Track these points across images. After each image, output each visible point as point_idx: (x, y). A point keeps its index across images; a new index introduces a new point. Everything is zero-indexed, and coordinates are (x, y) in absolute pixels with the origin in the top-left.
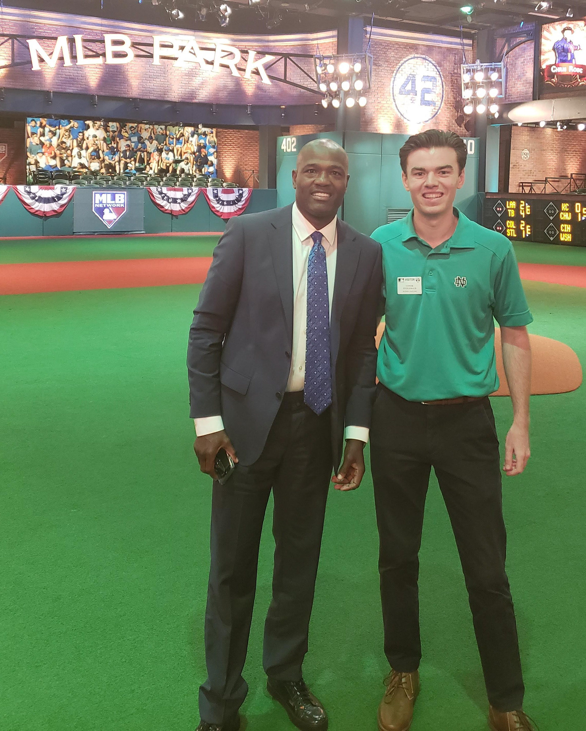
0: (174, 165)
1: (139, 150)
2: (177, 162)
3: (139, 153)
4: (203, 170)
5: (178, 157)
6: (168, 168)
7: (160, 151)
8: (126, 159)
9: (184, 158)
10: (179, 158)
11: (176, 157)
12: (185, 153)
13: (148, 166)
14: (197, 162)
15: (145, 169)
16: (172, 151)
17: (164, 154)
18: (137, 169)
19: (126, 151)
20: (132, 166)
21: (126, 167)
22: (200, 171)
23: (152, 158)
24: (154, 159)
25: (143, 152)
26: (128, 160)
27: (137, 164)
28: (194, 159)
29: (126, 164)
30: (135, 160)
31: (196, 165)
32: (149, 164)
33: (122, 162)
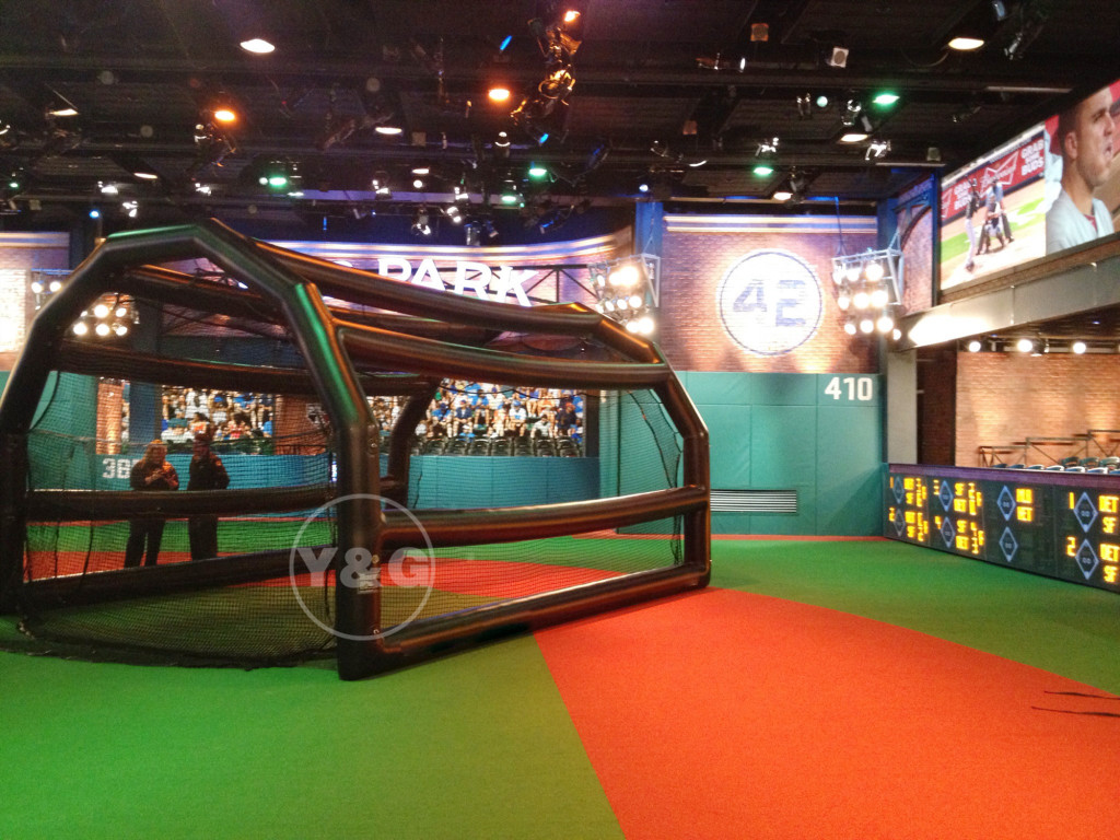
0: (526, 425)
1: (479, 407)
2: (530, 421)
3: (478, 411)
4: (569, 431)
5: (532, 415)
6: (518, 429)
7: (507, 407)
8: (461, 418)
9: (541, 415)
10: (534, 416)
11: (530, 415)
12: (543, 409)
13: (490, 429)
14: (559, 420)
15: (486, 432)
16: (524, 407)
17: (512, 412)
18: (475, 432)
19: (460, 409)
20: (469, 428)
21: (460, 429)
22: (565, 432)
23: (496, 418)
24: (499, 418)
25: (484, 409)
26: (464, 421)
27: (476, 426)
28: (556, 416)
29: (461, 425)
30: (473, 421)
31: (558, 425)
32: (491, 425)
33: (456, 423)
